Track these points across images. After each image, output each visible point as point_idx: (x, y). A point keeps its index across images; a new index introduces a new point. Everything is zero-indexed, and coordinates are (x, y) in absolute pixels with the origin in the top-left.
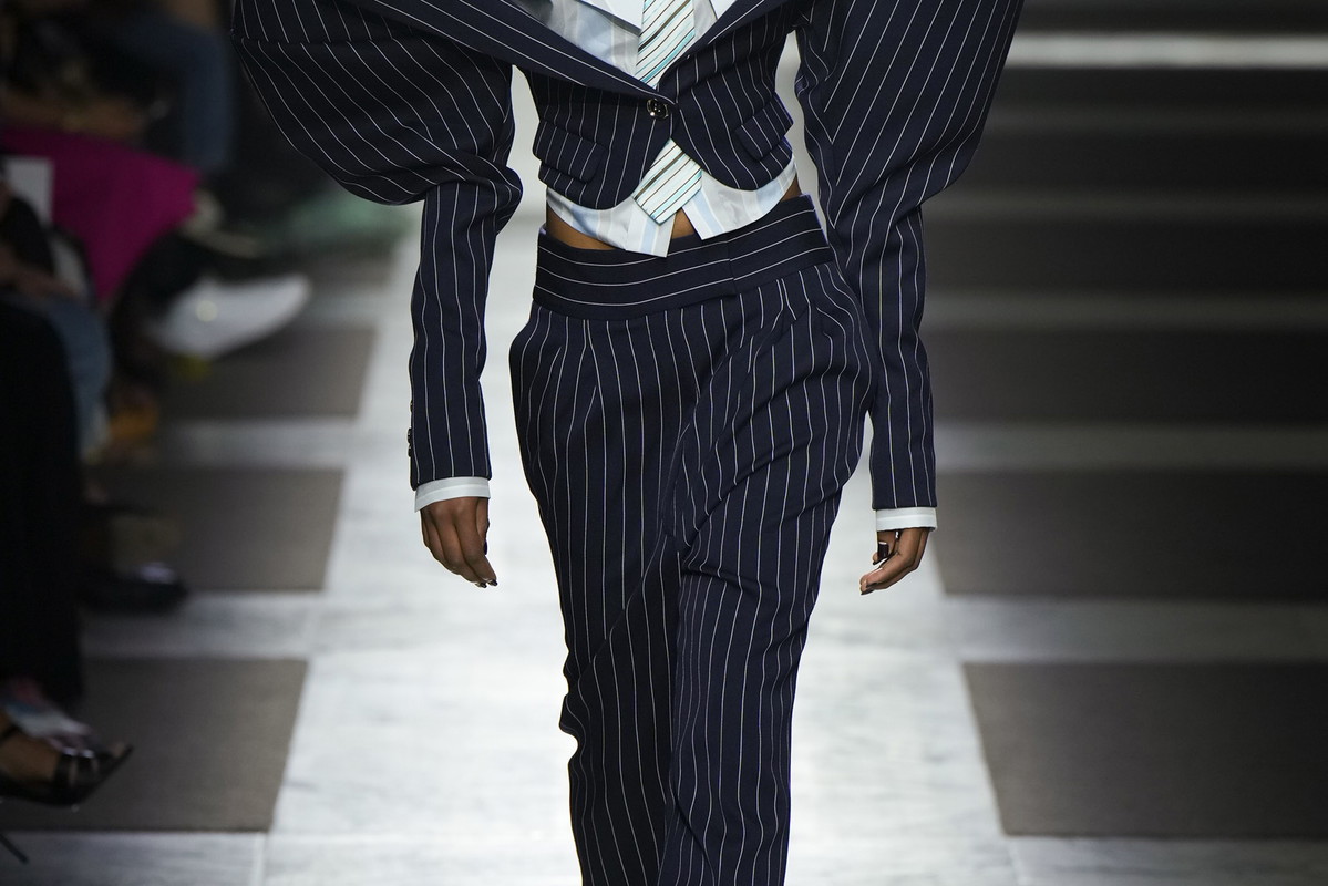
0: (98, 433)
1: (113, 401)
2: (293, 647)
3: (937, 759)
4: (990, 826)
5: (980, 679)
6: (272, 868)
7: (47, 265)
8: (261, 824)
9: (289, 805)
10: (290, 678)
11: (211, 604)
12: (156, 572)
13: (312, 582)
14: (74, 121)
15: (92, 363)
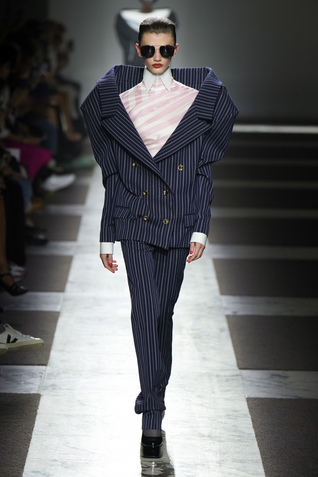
0: (29, 207)
1: (33, 200)
2: (69, 253)
3: (206, 278)
4: (217, 293)
5: (217, 262)
6: (65, 300)
7: (19, 171)
8: (62, 290)
9: (69, 287)
10: (69, 260)
11: (52, 244)
12: (41, 237)
13: (74, 239)
14: (27, 141)
15: (28, 192)
